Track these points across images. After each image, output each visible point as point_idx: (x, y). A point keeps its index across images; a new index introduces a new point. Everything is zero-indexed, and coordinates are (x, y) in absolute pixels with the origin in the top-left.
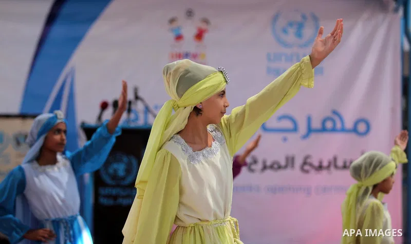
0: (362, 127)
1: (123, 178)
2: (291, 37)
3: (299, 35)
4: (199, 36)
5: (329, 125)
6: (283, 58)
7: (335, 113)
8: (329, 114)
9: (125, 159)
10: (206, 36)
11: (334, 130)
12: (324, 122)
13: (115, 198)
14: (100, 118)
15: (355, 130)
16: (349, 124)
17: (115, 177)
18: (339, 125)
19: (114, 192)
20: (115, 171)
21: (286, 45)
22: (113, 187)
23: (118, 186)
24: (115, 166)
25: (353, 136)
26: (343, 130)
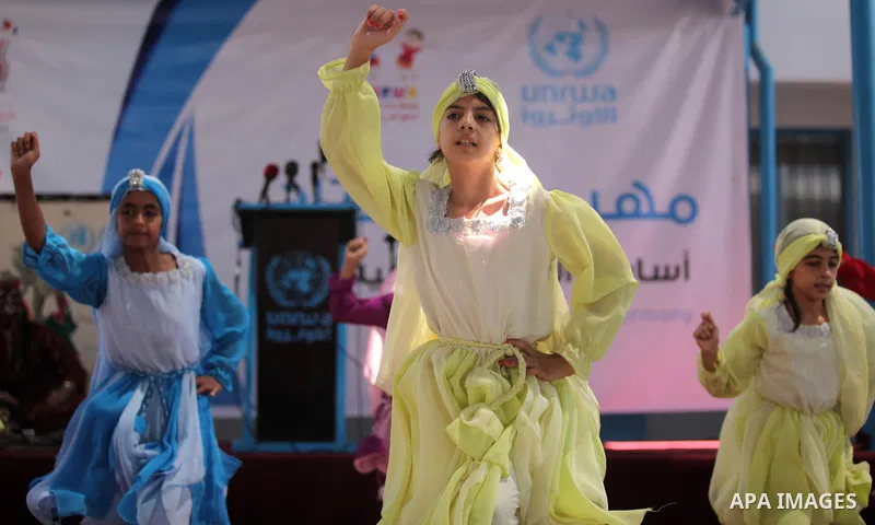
0: (683, 210)
1: (308, 296)
2: (560, 60)
3: (575, 55)
4: (406, 58)
5: (628, 206)
6: (549, 94)
7: (638, 185)
8: (628, 188)
9: (310, 263)
10: (418, 59)
11: (636, 215)
12: (620, 201)
13: (294, 329)
14: (264, 193)
15: (671, 215)
16: (662, 205)
17: (292, 293)
18: (644, 208)
19: (292, 319)
20: (294, 283)
21: (553, 73)
22: (292, 310)
23: (299, 309)
24: (293, 275)
25: (669, 224)
26: (652, 215)
